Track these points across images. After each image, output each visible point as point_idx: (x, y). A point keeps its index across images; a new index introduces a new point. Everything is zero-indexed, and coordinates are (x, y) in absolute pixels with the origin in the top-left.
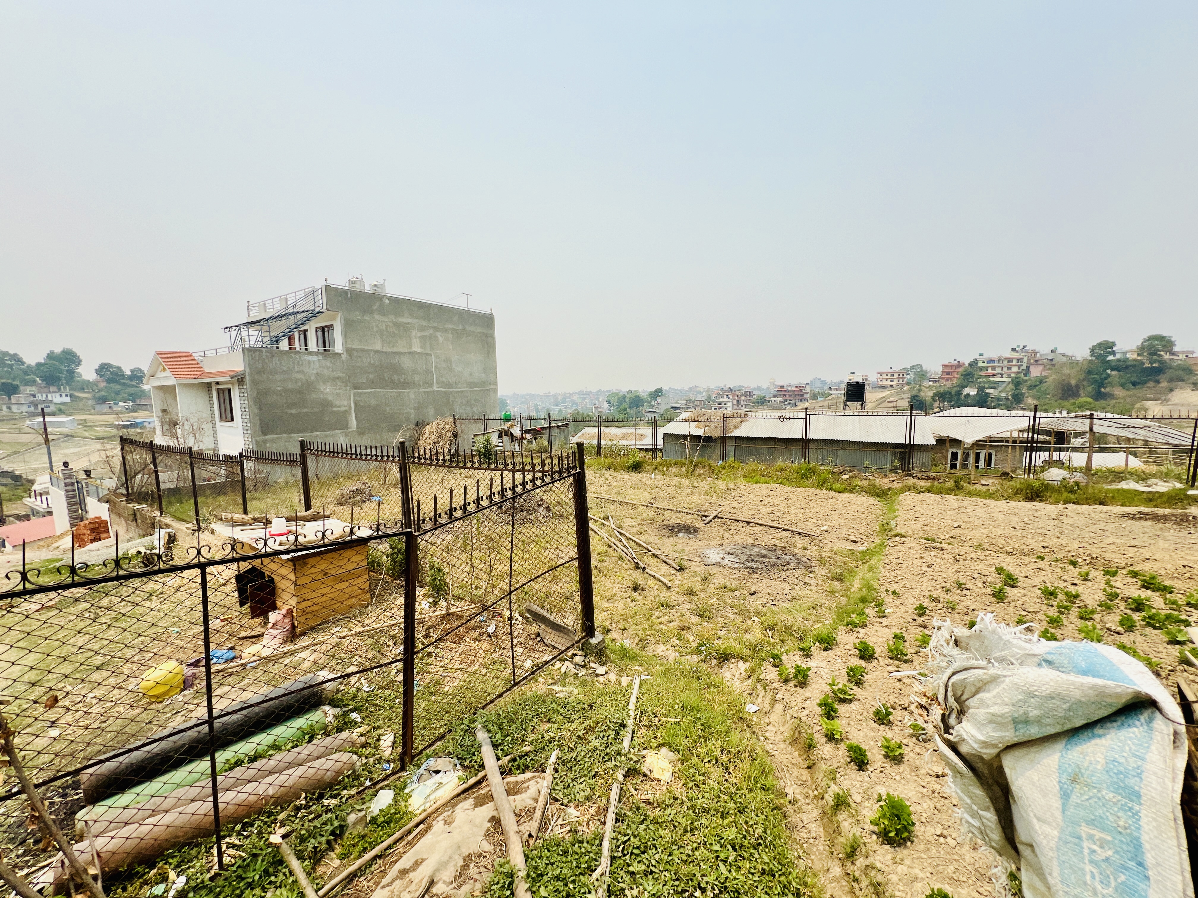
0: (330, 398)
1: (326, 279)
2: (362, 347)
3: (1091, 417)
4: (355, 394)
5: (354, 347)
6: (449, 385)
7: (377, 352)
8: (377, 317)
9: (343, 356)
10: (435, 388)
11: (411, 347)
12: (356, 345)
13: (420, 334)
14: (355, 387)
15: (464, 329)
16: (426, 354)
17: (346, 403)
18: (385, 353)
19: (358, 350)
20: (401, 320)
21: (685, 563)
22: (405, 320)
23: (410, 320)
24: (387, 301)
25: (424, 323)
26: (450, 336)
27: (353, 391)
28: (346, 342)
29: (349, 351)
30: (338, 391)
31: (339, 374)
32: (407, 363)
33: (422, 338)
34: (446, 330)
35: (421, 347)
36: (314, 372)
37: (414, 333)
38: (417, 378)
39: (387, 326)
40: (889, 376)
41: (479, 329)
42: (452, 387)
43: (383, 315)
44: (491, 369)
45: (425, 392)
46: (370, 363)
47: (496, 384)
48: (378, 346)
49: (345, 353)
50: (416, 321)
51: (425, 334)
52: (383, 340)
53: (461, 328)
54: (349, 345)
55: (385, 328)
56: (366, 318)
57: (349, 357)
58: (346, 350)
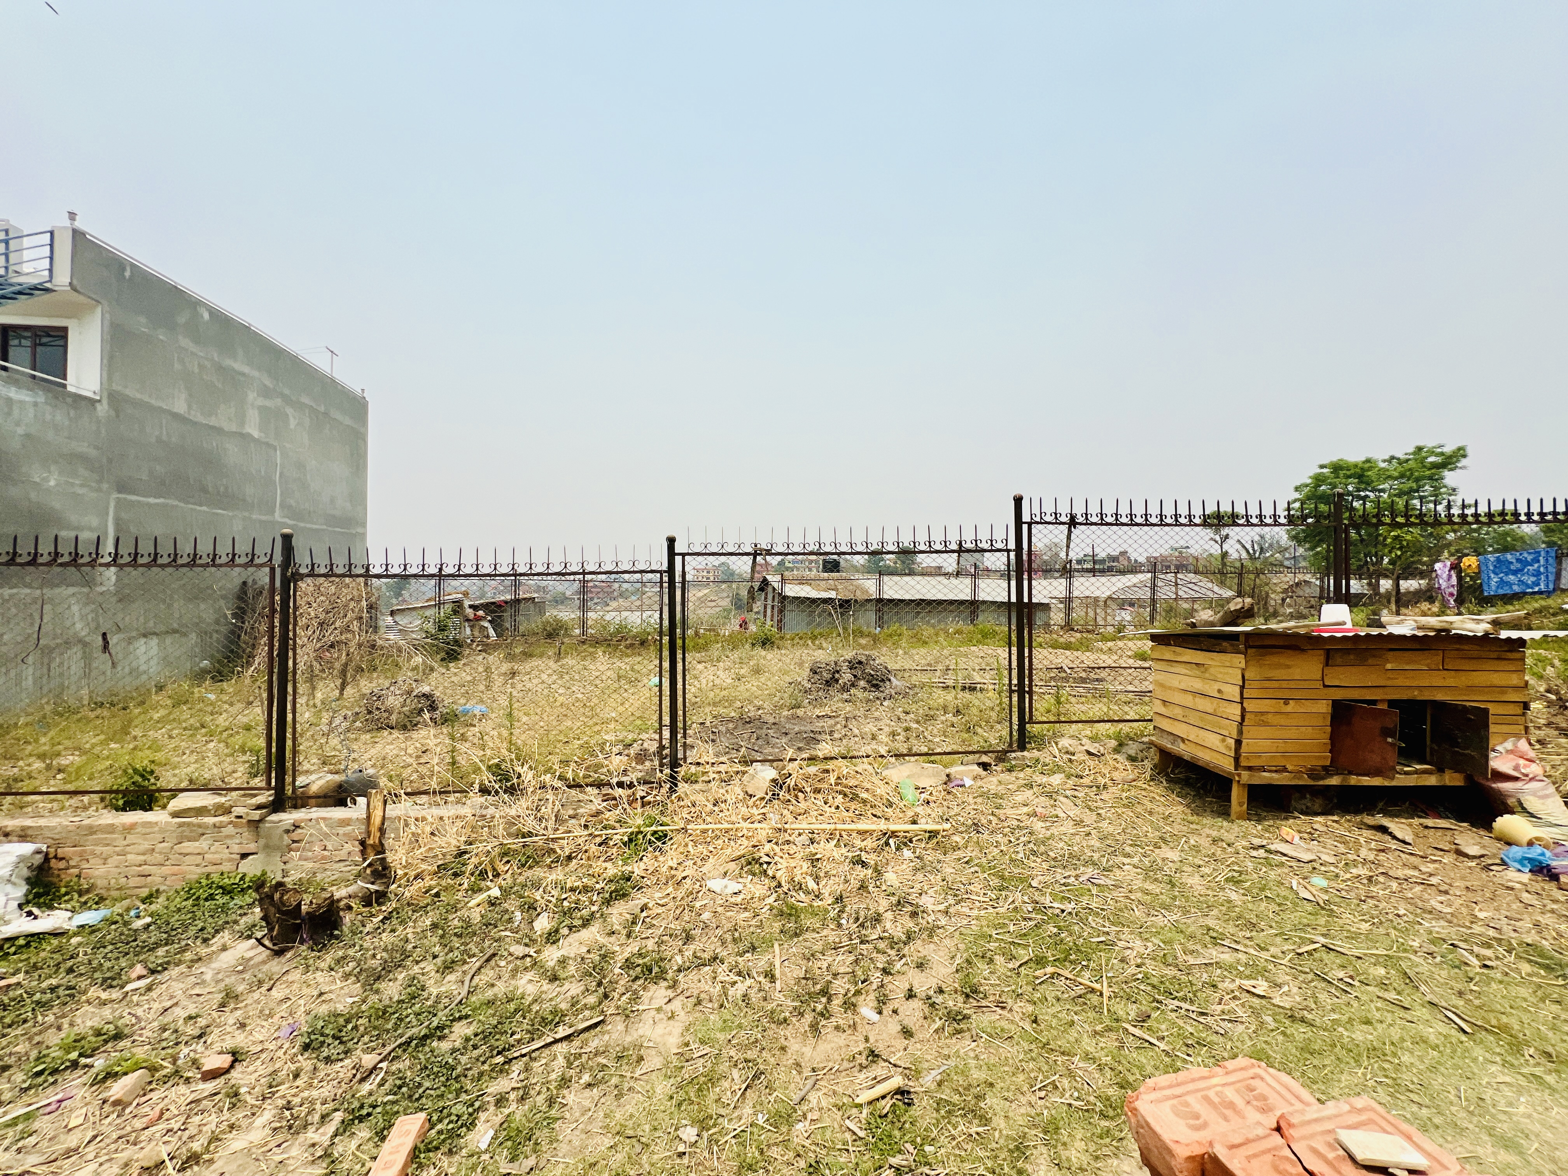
0: (57, 505)
1: (72, 216)
2: (146, 399)
4: (118, 503)
5: (128, 392)
6: (299, 515)
7: (176, 416)
8: (185, 342)
9: (95, 405)
10: (278, 516)
11: (242, 423)
12: (131, 392)
13: (260, 402)
14: (122, 488)
15: (326, 414)
16: (268, 444)
17: (95, 522)
18: (195, 423)
19: (136, 403)
20: (228, 362)
22: (238, 366)
23: (246, 369)
24: (206, 316)
25: (268, 382)
26: (307, 421)
27: (115, 495)
28: (110, 378)
29: (115, 398)
30: (80, 491)
31: (83, 448)
32: (232, 453)
33: (262, 409)
34: (301, 407)
35: (261, 431)
37: (251, 396)
38: (249, 491)
39: (201, 367)
41: (348, 421)
42: (302, 520)
43: (197, 341)
44: (358, 497)
45: (261, 522)
46: (159, 440)
47: (364, 525)
48: (180, 406)
49: (105, 402)
50: (255, 374)
51: (268, 403)
52: (190, 395)
53: (322, 409)
54: (115, 387)
55: (196, 370)
56: (161, 337)
57: (113, 413)
58: (105, 394)
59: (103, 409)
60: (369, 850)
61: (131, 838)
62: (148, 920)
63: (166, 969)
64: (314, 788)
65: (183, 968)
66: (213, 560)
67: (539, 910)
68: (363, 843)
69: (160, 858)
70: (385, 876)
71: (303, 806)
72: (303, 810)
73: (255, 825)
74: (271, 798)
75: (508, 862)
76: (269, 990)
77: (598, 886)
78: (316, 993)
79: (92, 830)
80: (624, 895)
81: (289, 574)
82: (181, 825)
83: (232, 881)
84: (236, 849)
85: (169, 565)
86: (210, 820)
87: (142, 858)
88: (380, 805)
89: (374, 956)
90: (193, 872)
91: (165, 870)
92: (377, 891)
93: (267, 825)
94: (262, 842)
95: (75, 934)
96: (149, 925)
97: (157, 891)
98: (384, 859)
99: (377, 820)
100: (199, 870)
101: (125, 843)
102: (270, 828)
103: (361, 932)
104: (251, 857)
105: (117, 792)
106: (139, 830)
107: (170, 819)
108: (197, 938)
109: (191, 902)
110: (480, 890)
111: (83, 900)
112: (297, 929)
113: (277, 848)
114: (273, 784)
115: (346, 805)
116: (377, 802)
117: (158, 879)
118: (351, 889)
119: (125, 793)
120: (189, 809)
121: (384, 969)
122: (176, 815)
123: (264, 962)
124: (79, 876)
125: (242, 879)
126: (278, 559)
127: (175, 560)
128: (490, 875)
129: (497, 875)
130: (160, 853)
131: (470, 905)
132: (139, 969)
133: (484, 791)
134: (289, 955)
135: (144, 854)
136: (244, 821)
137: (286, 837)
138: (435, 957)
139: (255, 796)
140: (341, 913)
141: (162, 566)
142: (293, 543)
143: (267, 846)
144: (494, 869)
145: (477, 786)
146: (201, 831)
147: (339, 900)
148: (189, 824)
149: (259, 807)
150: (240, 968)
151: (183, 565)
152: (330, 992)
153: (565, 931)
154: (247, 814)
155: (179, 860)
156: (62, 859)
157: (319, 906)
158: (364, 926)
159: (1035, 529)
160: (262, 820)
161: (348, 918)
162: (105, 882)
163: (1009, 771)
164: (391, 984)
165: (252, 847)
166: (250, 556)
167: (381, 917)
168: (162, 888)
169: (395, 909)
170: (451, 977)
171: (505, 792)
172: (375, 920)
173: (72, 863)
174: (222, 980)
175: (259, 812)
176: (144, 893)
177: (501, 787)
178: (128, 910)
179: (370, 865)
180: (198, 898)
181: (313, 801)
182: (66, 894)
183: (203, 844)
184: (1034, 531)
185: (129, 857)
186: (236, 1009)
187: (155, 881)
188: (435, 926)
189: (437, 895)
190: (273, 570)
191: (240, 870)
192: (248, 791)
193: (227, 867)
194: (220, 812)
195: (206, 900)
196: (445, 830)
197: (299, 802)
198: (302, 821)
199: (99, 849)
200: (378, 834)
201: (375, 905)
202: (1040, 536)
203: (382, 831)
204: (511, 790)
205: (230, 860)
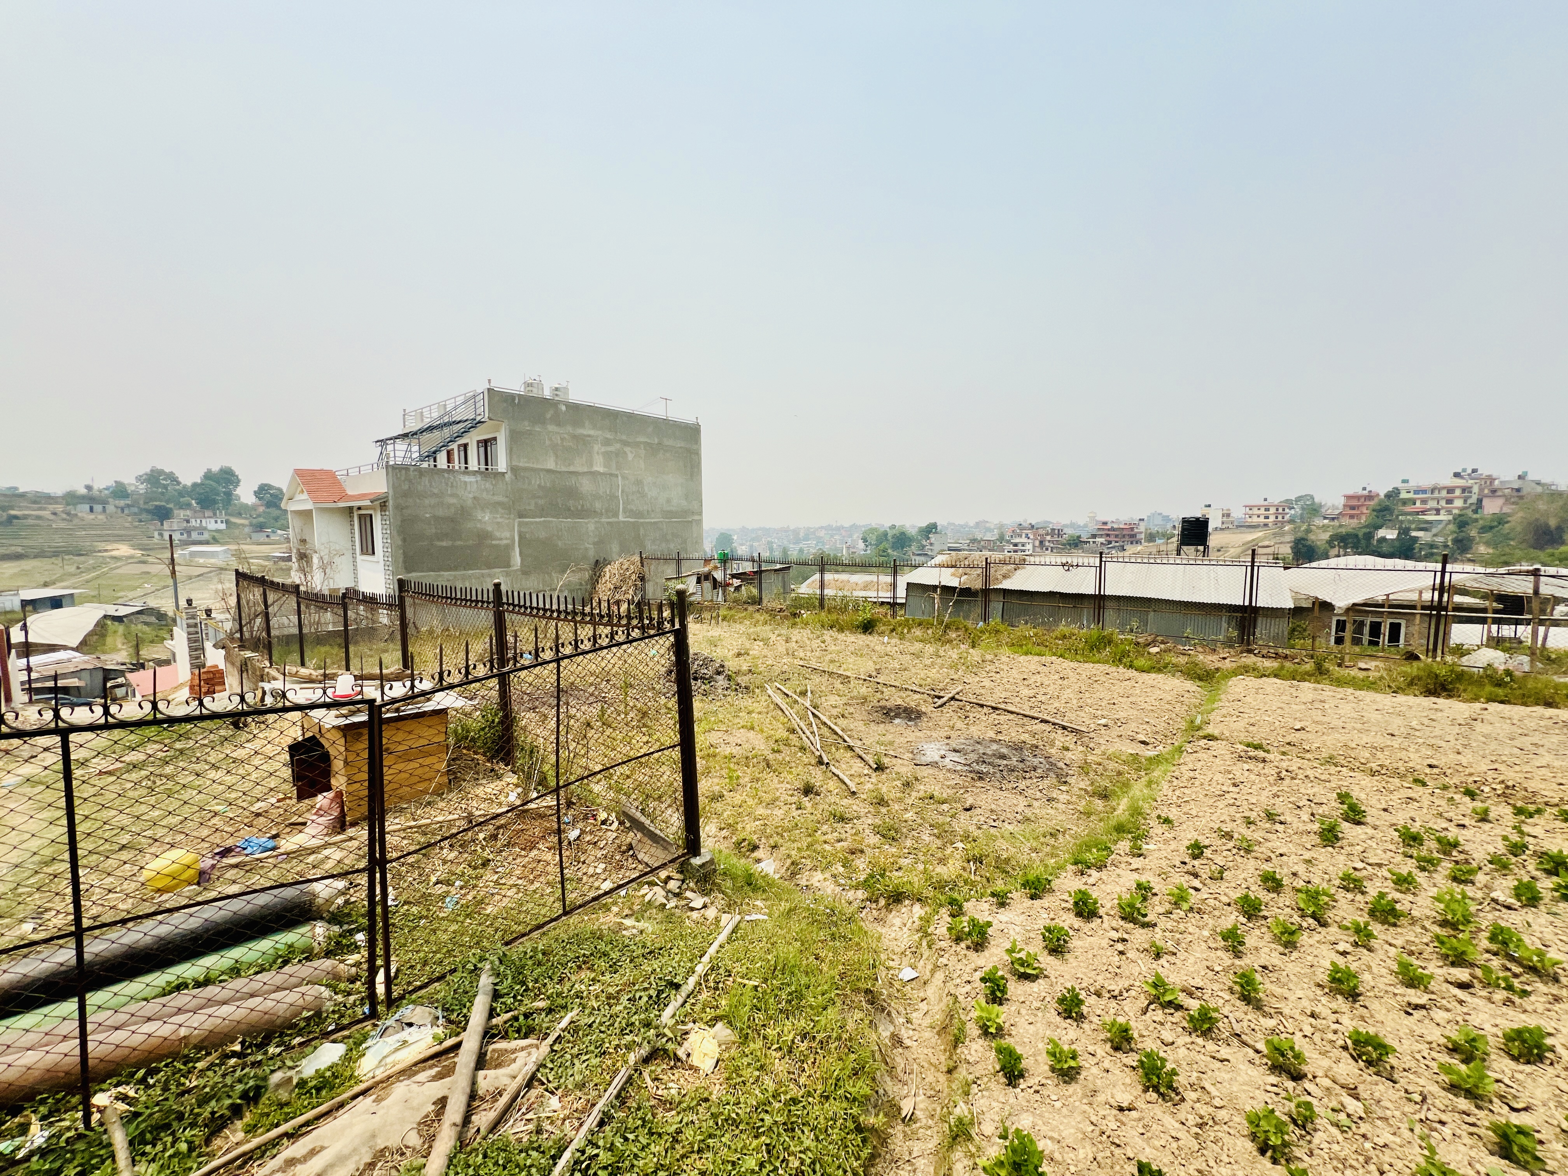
0: (489, 529)
1: (488, 382)
2: (531, 465)
3: (1536, 573)
4: (520, 524)
5: (521, 464)
6: (639, 514)
7: (549, 471)
8: (551, 428)
9: (507, 476)
10: (621, 518)
11: (592, 465)
12: (523, 464)
13: (603, 449)
14: (521, 516)
15: (660, 444)
16: (611, 475)
17: (508, 535)
18: (560, 472)
19: (526, 469)
20: (580, 432)
21: (886, 761)
22: (585, 432)
23: (592, 432)
24: (564, 408)
25: (609, 435)
26: (642, 452)
27: (517, 520)
28: (513, 458)
29: (514, 470)
30: (500, 520)
31: (500, 498)
32: (586, 486)
33: (605, 454)
34: (637, 445)
35: (605, 467)
36: (471, 496)
37: (596, 448)
38: (598, 505)
39: (562, 439)
40: (1262, 511)
41: (680, 444)
42: (642, 517)
43: (559, 424)
44: (694, 495)
45: (608, 523)
46: (539, 486)
47: (700, 514)
48: (551, 464)
49: (510, 472)
50: (599, 433)
51: (610, 449)
52: (557, 457)
53: (655, 441)
54: (514, 463)
55: (559, 441)
56: (538, 429)
57: (514, 477)
58: (511, 469)
59: (509, 476)
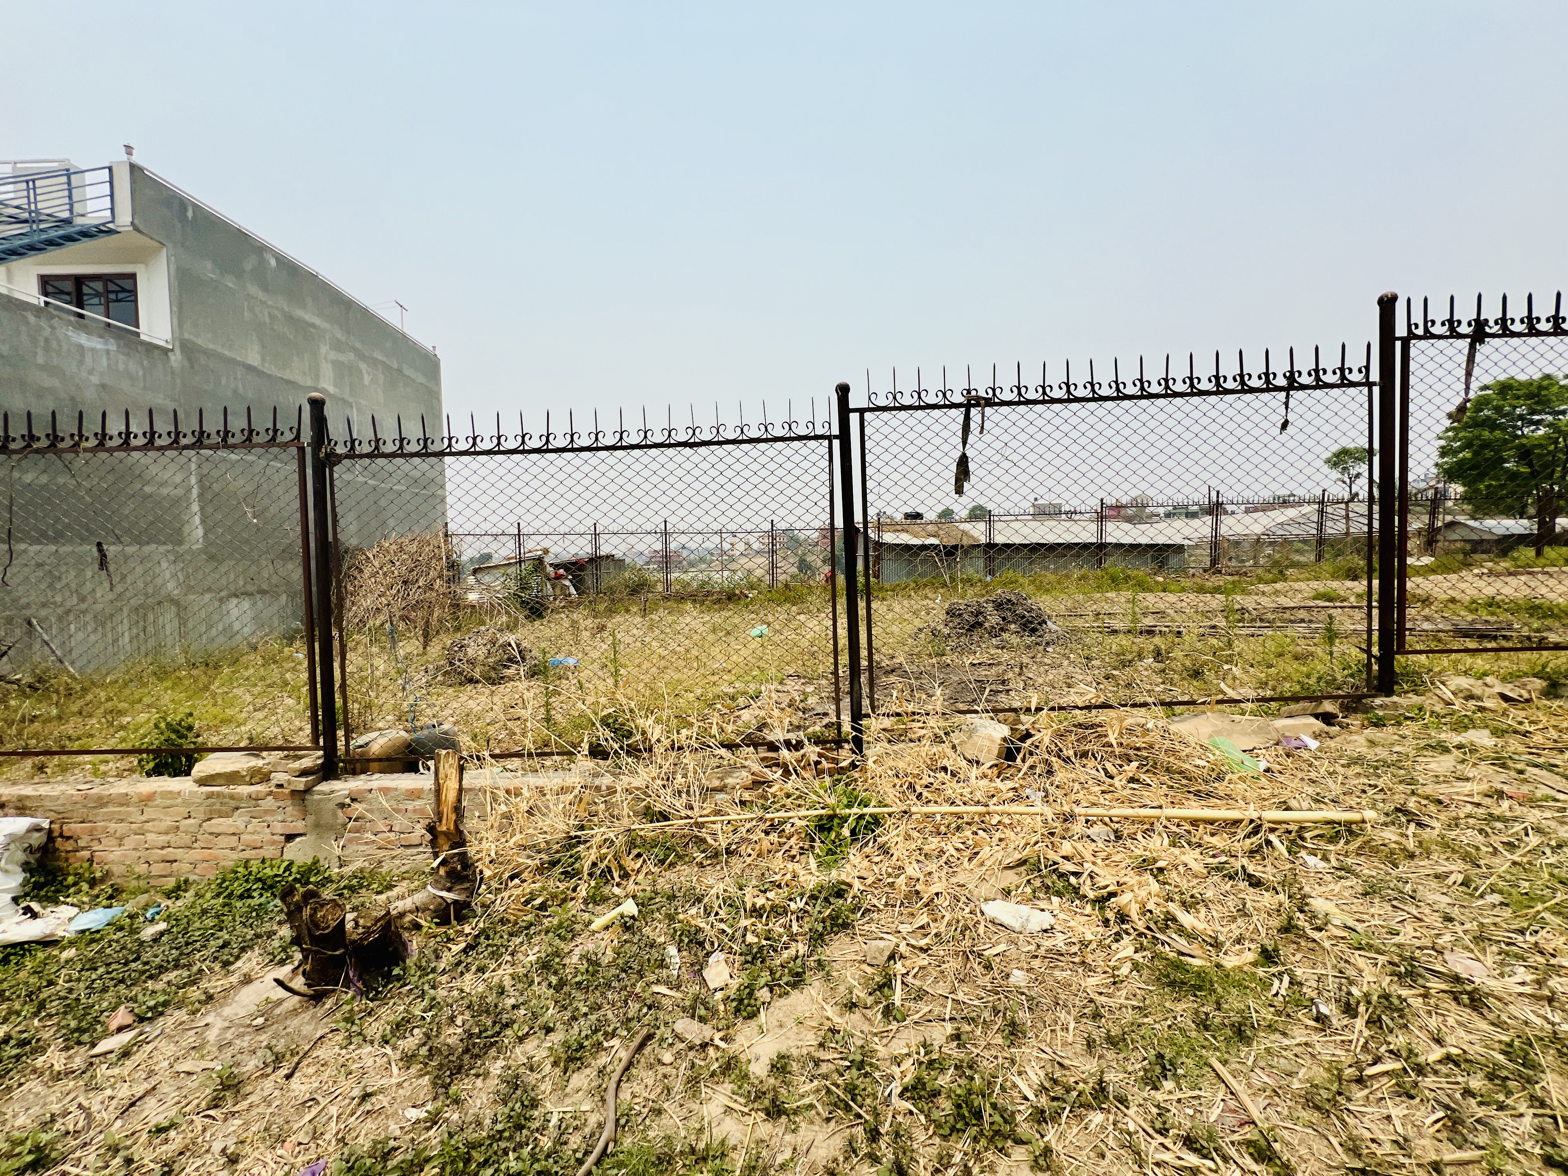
1: (129, 149)
2: (219, 349)
4: (200, 460)
7: (250, 368)
8: (253, 290)
9: (172, 356)
10: (358, 476)
11: (317, 377)
12: (204, 341)
13: (333, 355)
15: (399, 371)
16: (343, 400)
17: (178, 478)
19: (208, 353)
20: (299, 313)
22: (309, 317)
23: (317, 321)
24: (273, 262)
25: (340, 335)
26: (381, 378)
28: (181, 325)
29: (187, 348)
31: (162, 401)
33: (336, 364)
35: (335, 386)
36: (95, 379)
37: (324, 349)
39: (271, 317)
41: (421, 379)
42: (383, 481)
46: (235, 392)
47: (443, 489)
49: (178, 351)
50: (325, 325)
51: (342, 358)
52: (263, 347)
53: (395, 365)
54: (186, 336)
55: (267, 320)
56: (230, 285)
57: (186, 364)
58: (177, 344)
59: (176, 358)
60: (441, 840)
61: (149, 813)
62: (162, 926)
63: (162, 1014)
64: (375, 749)
65: (181, 1015)
66: (224, 440)
67: (707, 946)
68: (431, 829)
69: (187, 839)
70: (465, 879)
71: (364, 772)
72: (363, 776)
73: (300, 796)
74: (320, 761)
75: (639, 855)
76: (288, 1077)
77: (793, 906)
78: (357, 1092)
79: (102, 802)
80: (845, 926)
81: (322, 455)
82: (209, 796)
83: (275, 871)
84: (279, 828)
85: (169, 447)
86: (244, 790)
87: (164, 838)
88: (453, 773)
89: (452, 1019)
90: (230, 859)
91: (196, 854)
92: (456, 902)
93: (316, 797)
94: (310, 819)
95: (72, 943)
96: (162, 934)
97: (186, 881)
98: (464, 854)
99: (450, 794)
100: (235, 856)
101: (143, 818)
102: (320, 800)
103: (433, 970)
104: (298, 839)
105: (147, 751)
106: (159, 801)
107: (195, 788)
108: (216, 958)
109: (221, 900)
110: (605, 899)
111: (96, 891)
112: (339, 963)
113: (330, 828)
114: (321, 743)
115: (416, 771)
116: (449, 768)
117: (186, 867)
118: (419, 898)
119: (156, 752)
120: (219, 775)
121: (466, 1051)
122: (203, 782)
123: (294, 1012)
124: (91, 860)
125: (288, 868)
126: (307, 436)
127: (176, 441)
128: (616, 875)
129: (625, 876)
130: (186, 832)
131: (593, 927)
132: (122, 1016)
133: (597, 752)
134: (329, 1003)
135: (166, 833)
136: (287, 791)
137: (339, 812)
138: (549, 1030)
139: (300, 758)
140: (406, 935)
141: (162, 448)
142: (326, 412)
143: (317, 826)
144: (621, 867)
145: (585, 746)
146: (233, 803)
147: (402, 915)
148: (219, 795)
149: (304, 773)
150: (260, 1021)
151: (186, 447)
152: (382, 1090)
153: (764, 994)
154: (289, 782)
155: (210, 841)
156: (69, 838)
157: (368, 931)
158: (438, 957)
159: (1417, 348)
160: (308, 790)
161: (415, 943)
162: (123, 869)
163: (1376, 725)
164: (479, 1082)
165: (298, 826)
166: (271, 432)
167: (463, 945)
168: (192, 878)
169: (483, 931)
170: (580, 1080)
171: (628, 753)
172: (455, 949)
173: (81, 843)
174: (230, 1044)
175: (304, 779)
176: (171, 883)
177: (621, 748)
178: (146, 908)
179: (443, 863)
180: (230, 896)
181: (375, 765)
182: (75, 884)
183: (237, 821)
184: (1413, 352)
185: (150, 837)
186: (233, 1114)
187: (183, 869)
188: (545, 966)
189: (543, 907)
190: (302, 450)
191: (285, 857)
192: (291, 750)
193: (269, 852)
194: (257, 779)
195: (241, 897)
196: (547, 807)
197: (358, 766)
198: (360, 792)
199: (112, 826)
200: (453, 817)
201: (454, 923)
202: (1422, 359)
203: (458, 810)
204: (633, 751)
205: (273, 843)
